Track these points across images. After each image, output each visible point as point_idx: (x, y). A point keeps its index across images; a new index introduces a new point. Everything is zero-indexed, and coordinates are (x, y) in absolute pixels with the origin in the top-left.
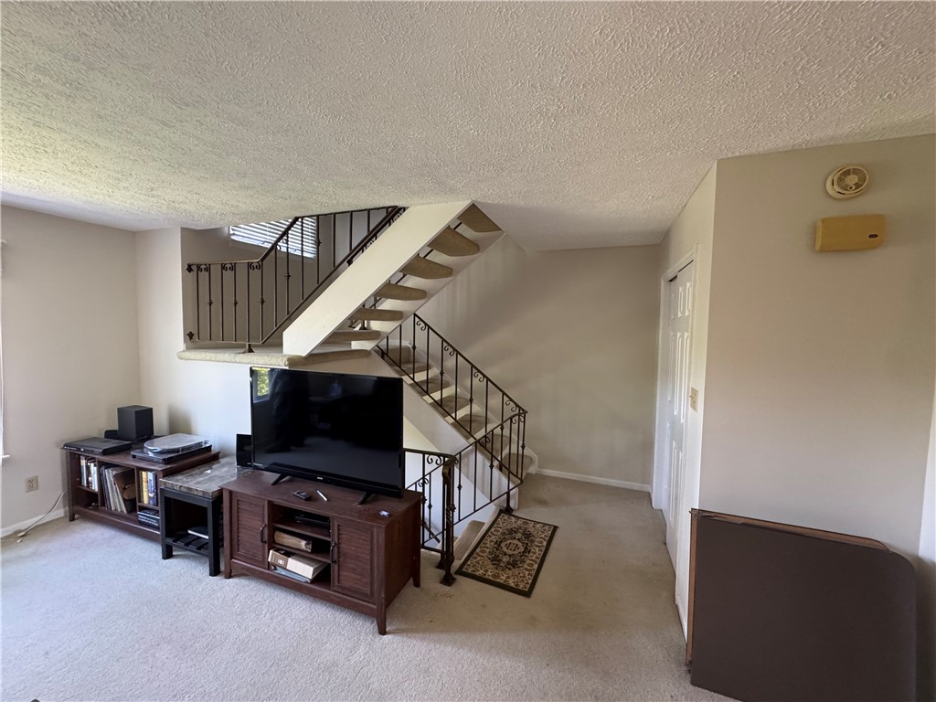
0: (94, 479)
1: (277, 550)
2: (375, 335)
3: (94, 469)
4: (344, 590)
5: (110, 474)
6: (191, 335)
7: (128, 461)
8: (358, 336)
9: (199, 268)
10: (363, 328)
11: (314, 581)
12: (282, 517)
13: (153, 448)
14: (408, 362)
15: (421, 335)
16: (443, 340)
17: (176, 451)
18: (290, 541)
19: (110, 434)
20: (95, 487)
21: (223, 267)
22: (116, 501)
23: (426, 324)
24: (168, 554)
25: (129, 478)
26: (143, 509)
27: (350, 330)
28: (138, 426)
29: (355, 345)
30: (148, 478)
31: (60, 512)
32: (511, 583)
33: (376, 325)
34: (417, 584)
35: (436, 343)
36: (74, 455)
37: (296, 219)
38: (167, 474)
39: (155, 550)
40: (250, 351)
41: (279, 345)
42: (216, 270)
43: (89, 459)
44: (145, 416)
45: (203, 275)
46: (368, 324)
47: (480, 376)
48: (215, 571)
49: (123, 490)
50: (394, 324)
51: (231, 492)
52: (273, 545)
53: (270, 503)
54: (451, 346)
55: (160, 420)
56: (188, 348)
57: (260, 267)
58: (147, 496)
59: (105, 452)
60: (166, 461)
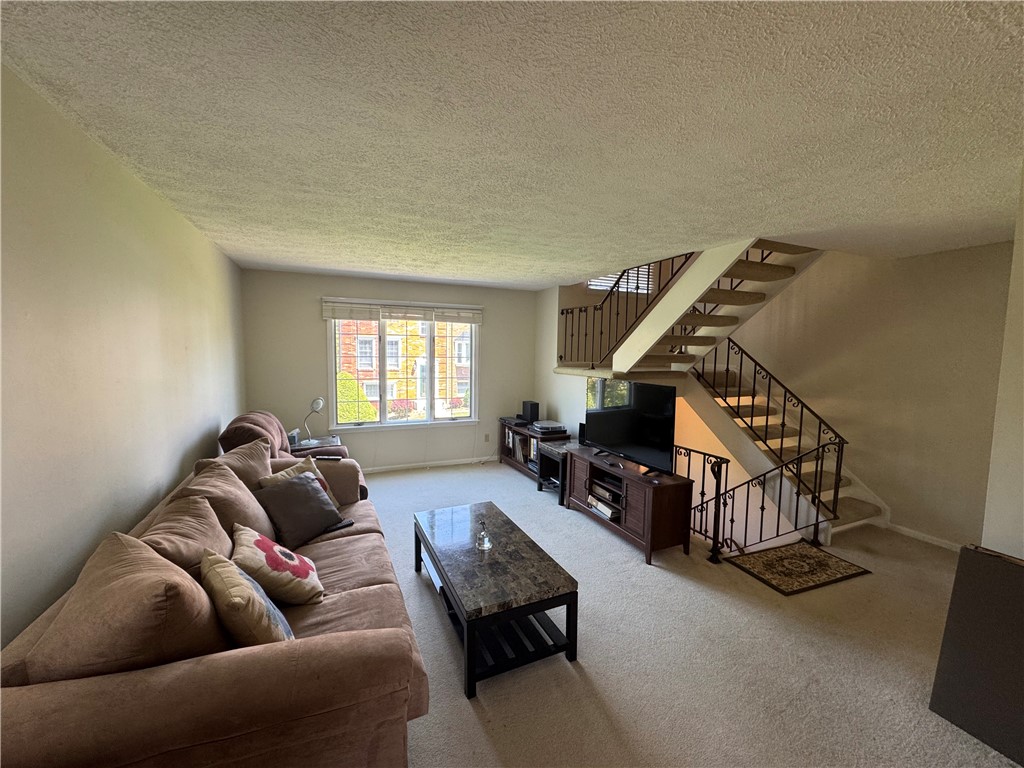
0: (511, 440)
1: (594, 496)
2: (692, 358)
3: (511, 434)
4: (627, 529)
5: (517, 438)
6: (561, 357)
7: (525, 431)
8: (677, 359)
9: (567, 312)
10: (681, 352)
11: (612, 519)
12: (597, 475)
13: (537, 425)
14: (734, 386)
15: (735, 358)
16: (757, 364)
17: (548, 428)
18: (601, 491)
19: (519, 416)
20: (511, 445)
21: (581, 311)
22: (519, 455)
23: (740, 348)
24: (540, 489)
25: (525, 442)
26: (531, 461)
27: (671, 354)
28: (531, 412)
29: (675, 367)
30: (534, 441)
31: (496, 458)
32: (774, 582)
33: (692, 350)
34: (687, 552)
35: (749, 366)
36: (504, 424)
37: (625, 271)
38: (543, 440)
39: (535, 486)
40: (593, 368)
41: (610, 366)
42: (576, 312)
43: (510, 429)
44: (535, 407)
45: (570, 316)
46: (686, 348)
47: (794, 401)
48: (561, 503)
49: (523, 449)
50: (709, 348)
51: (571, 454)
52: (591, 492)
53: (591, 464)
54: (765, 370)
55: (542, 411)
56: (559, 366)
57: (601, 308)
58: (533, 454)
59: (516, 425)
60: (543, 433)
